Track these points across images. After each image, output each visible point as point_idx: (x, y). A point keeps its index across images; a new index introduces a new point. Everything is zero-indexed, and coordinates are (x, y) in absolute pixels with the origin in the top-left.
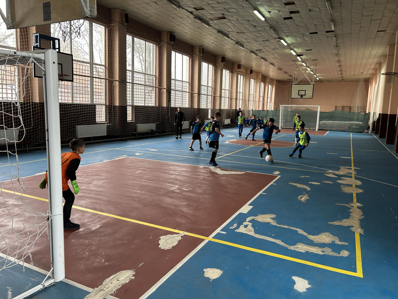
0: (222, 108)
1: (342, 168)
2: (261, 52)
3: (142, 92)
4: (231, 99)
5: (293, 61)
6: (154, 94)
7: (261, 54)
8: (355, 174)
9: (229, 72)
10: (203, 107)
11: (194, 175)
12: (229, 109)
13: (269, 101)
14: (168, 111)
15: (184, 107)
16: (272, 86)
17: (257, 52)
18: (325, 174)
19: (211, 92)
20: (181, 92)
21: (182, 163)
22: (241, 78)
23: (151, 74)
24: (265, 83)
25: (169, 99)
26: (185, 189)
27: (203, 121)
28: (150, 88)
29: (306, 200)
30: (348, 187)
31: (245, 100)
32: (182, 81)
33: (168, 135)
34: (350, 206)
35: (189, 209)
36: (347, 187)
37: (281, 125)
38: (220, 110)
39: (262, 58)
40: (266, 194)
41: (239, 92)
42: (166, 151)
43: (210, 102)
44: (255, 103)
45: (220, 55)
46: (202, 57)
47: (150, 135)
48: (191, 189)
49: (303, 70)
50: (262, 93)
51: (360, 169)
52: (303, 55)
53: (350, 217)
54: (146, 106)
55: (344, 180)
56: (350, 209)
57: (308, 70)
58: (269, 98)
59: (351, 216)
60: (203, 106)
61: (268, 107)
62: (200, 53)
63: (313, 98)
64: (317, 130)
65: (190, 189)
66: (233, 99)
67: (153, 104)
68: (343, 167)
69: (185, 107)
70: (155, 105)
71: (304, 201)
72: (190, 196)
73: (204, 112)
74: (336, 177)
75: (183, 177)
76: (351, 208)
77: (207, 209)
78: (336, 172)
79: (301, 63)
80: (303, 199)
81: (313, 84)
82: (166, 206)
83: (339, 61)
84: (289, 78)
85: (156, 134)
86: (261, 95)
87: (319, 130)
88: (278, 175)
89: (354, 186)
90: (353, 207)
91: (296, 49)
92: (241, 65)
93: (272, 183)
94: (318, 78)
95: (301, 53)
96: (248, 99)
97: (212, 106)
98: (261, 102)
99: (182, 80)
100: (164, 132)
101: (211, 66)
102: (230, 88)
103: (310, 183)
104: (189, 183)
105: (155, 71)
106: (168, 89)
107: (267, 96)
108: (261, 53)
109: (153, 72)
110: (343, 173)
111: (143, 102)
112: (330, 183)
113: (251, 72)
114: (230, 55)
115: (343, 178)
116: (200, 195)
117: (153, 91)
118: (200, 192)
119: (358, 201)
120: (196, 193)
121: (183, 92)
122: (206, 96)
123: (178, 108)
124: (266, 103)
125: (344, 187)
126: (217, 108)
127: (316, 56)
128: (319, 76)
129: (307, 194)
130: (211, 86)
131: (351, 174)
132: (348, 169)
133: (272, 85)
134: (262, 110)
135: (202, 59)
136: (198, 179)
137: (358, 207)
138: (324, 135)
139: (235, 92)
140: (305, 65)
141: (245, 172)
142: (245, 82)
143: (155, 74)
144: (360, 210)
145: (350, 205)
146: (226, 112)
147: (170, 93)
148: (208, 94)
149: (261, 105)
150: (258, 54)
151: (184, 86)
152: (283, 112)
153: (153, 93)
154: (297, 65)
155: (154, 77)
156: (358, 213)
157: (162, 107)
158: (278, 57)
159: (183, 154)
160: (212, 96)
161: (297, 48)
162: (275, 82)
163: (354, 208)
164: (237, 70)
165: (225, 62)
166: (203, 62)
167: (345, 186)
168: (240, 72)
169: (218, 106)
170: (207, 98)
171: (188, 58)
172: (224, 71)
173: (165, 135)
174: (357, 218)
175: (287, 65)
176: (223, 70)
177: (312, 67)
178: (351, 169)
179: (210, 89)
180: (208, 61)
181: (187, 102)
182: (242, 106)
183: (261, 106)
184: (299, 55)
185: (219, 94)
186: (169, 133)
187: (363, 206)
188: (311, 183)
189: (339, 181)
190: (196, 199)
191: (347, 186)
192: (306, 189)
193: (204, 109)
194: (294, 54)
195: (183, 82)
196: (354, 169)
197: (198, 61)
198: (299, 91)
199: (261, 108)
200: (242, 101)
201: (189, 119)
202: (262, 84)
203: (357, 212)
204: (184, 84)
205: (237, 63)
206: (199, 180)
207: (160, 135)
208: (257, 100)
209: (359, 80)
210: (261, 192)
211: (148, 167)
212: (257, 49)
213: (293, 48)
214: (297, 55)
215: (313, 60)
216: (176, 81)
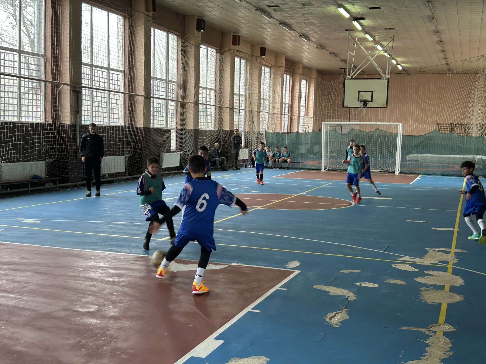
0: (200, 128)
1: (431, 251)
2: (279, 11)
3: (13, 92)
4: (221, 109)
5: (346, 30)
6: (42, 97)
7: (278, 15)
8: (454, 264)
9: (214, 51)
10: (157, 126)
11: (109, 277)
12: (217, 129)
13: (302, 113)
14: (75, 134)
15: (114, 124)
16: (308, 82)
17: (271, 10)
18: (393, 265)
19: (175, 93)
20: (106, 92)
21: (89, 249)
22: (240, 65)
23: (35, 52)
24: (292, 75)
25: (78, 108)
26: (81, 307)
27: (159, 156)
28: (32, 83)
29: (340, 322)
30: (436, 290)
31: (251, 112)
32: (109, 69)
33: (75, 186)
34: (430, 331)
35: (78, 356)
36: (434, 291)
37: (326, 162)
38: (197, 132)
39: (282, 23)
40: (259, 311)
41: (236, 95)
42: (60, 223)
43: (174, 115)
44: (272, 118)
45: (194, 16)
46: (153, 17)
47: (32, 189)
48: (93, 308)
49: (367, 49)
50: (287, 98)
51: (466, 251)
52: (364, 17)
53: (423, 356)
54: (24, 123)
55: (431, 277)
56: (428, 337)
57: (377, 50)
58: (304, 108)
59: (427, 353)
60: (158, 123)
61: (301, 127)
62: (147, 10)
63: (388, 107)
64: (397, 173)
65: (91, 308)
66: (224, 109)
67: (39, 119)
68: (434, 249)
69: (117, 124)
70: (45, 121)
71: (337, 325)
72: (86, 325)
73: (161, 137)
74: (416, 270)
75: (83, 281)
76: (431, 336)
77: (119, 353)
78: (418, 261)
79: (362, 35)
80: (335, 321)
81: (387, 78)
82: (23, 349)
83: (437, 32)
84: (342, 65)
85: (47, 184)
86: (285, 101)
87: (401, 173)
88: (296, 268)
89: (447, 288)
90: (435, 332)
91: (348, 6)
92: (239, 36)
93: (277, 287)
94: (401, 66)
95: (359, 13)
96: (256, 110)
97: (179, 124)
98: (286, 116)
99: (106, 66)
100: (66, 180)
101: (173, 38)
102: (218, 85)
103: (358, 284)
104: (94, 295)
105: (43, 46)
106: (75, 86)
107: (297, 104)
108: (278, 13)
109: (39, 47)
110: (432, 262)
111: (16, 113)
112: (399, 283)
113: (263, 52)
114: (215, 15)
115: (428, 272)
116: (111, 322)
117: (40, 89)
118: (113, 314)
119: (447, 321)
120: (104, 317)
121: (111, 93)
122: (164, 101)
123: (90, 128)
124: (296, 118)
125: (426, 290)
126: (190, 126)
127: (390, 20)
128: (403, 62)
129: (345, 308)
130: (175, 80)
131: (447, 262)
132: (443, 254)
133: (308, 80)
134: (289, 131)
135: (153, 22)
136: (115, 285)
137: (446, 334)
138: (411, 184)
139: (229, 94)
140: (371, 39)
141: (226, 266)
142: (251, 74)
143: (43, 53)
144: (448, 340)
145: (431, 329)
146: (210, 137)
147: (79, 94)
148: (169, 98)
149: (286, 122)
150: (272, 15)
151: (114, 79)
152: (329, 135)
153: (40, 94)
154: (354, 39)
155: (42, 59)
156: (443, 346)
157: (62, 126)
158: (313, 21)
159: (98, 230)
160: (177, 101)
161: (351, 3)
162: (314, 75)
163: (437, 336)
164: (232, 47)
165: (204, 30)
166: (156, 30)
167: (429, 290)
168: (237, 51)
169: (192, 124)
170: (167, 105)
171: (121, 19)
172: (203, 49)
173: (67, 187)
174: (437, 356)
175: (336, 39)
176: (202, 46)
177: (385, 43)
178: (449, 253)
179: (173, 86)
180: (166, 27)
181: (120, 113)
182: (245, 125)
183: (286, 124)
184: (357, 19)
185: (193, 98)
186: (78, 183)
187: (455, 330)
188: (361, 284)
189: (419, 280)
190: (97, 331)
191: (432, 289)
192: (347, 299)
193: (160, 130)
194: (347, 15)
195: (111, 72)
196: (456, 253)
197: (143, 26)
198: (360, 93)
199: (286, 127)
200: (245, 113)
201: (124, 151)
202: (287, 78)
203: (440, 343)
204: (114, 75)
205: (232, 34)
206: (120, 286)
207: (56, 187)
208: (278, 110)
209: (477, 70)
210: (249, 309)
211: (6, 260)
212: (269, 5)
213: (343, 3)
214: (352, 18)
215: (386, 29)
216: (93, 68)
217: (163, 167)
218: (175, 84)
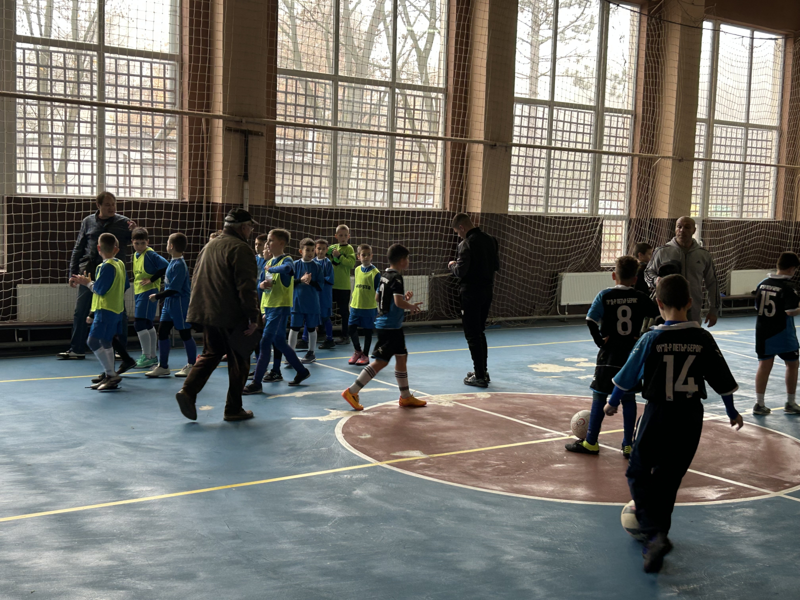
19: (626, 137)
28: (153, 117)
32: (394, 85)
99: (389, 80)
106: (238, 118)
122: (590, 157)
170: (597, 164)
179: (619, 121)
181: (436, 183)
185: (671, 147)
195: (400, 91)
216: (340, 83)
217: (563, 303)
218: (629, 116)
